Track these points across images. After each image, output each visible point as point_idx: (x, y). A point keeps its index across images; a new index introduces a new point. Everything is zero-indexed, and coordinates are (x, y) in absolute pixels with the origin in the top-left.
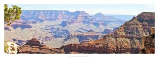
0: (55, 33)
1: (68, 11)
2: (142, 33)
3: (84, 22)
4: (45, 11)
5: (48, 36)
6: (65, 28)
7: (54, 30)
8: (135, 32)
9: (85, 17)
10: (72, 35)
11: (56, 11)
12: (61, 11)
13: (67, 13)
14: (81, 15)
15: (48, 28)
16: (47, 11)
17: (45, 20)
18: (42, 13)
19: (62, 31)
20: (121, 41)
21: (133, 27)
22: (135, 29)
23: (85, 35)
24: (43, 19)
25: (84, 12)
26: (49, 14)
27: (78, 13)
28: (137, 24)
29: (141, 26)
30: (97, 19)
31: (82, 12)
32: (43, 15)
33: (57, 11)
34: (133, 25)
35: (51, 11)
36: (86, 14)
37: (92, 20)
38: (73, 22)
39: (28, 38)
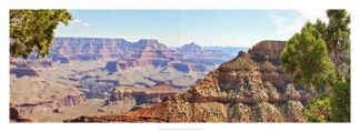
0: (90, 87)
1: (123, 40)
2: (258, 91)
3: (156, 64)
4: (73, 39)
5: (73, 94)
6: (114, 77)
7: (88, 80)
8: (242, 89)
9: (157, 52)
10: (119, 93)
11: (96, 39)
12: (108, 40)
13: (122, 43)
14: (148, 49)
15: (78, 77)
16: (79, 39)
17: (71, 58)
18: (66, 43)
19: (105, 84)
20: (205, 110)
21: (238, 76)
22: (242, 82)
23: (148, 92)
24: (67, 56)
25: (156, 42)
26: (81, 46)
27: (143, 43)
28: (247, 70)
29: (256, 73)
30: (184, 57)
31: (151, 41)
32: (69, 49)
33: (100, 40)
34: (236, 70)
35: (85, 39)
36: (159, 45)
37: (172, 59)
38: (130, 64)
39: (27, 99)
